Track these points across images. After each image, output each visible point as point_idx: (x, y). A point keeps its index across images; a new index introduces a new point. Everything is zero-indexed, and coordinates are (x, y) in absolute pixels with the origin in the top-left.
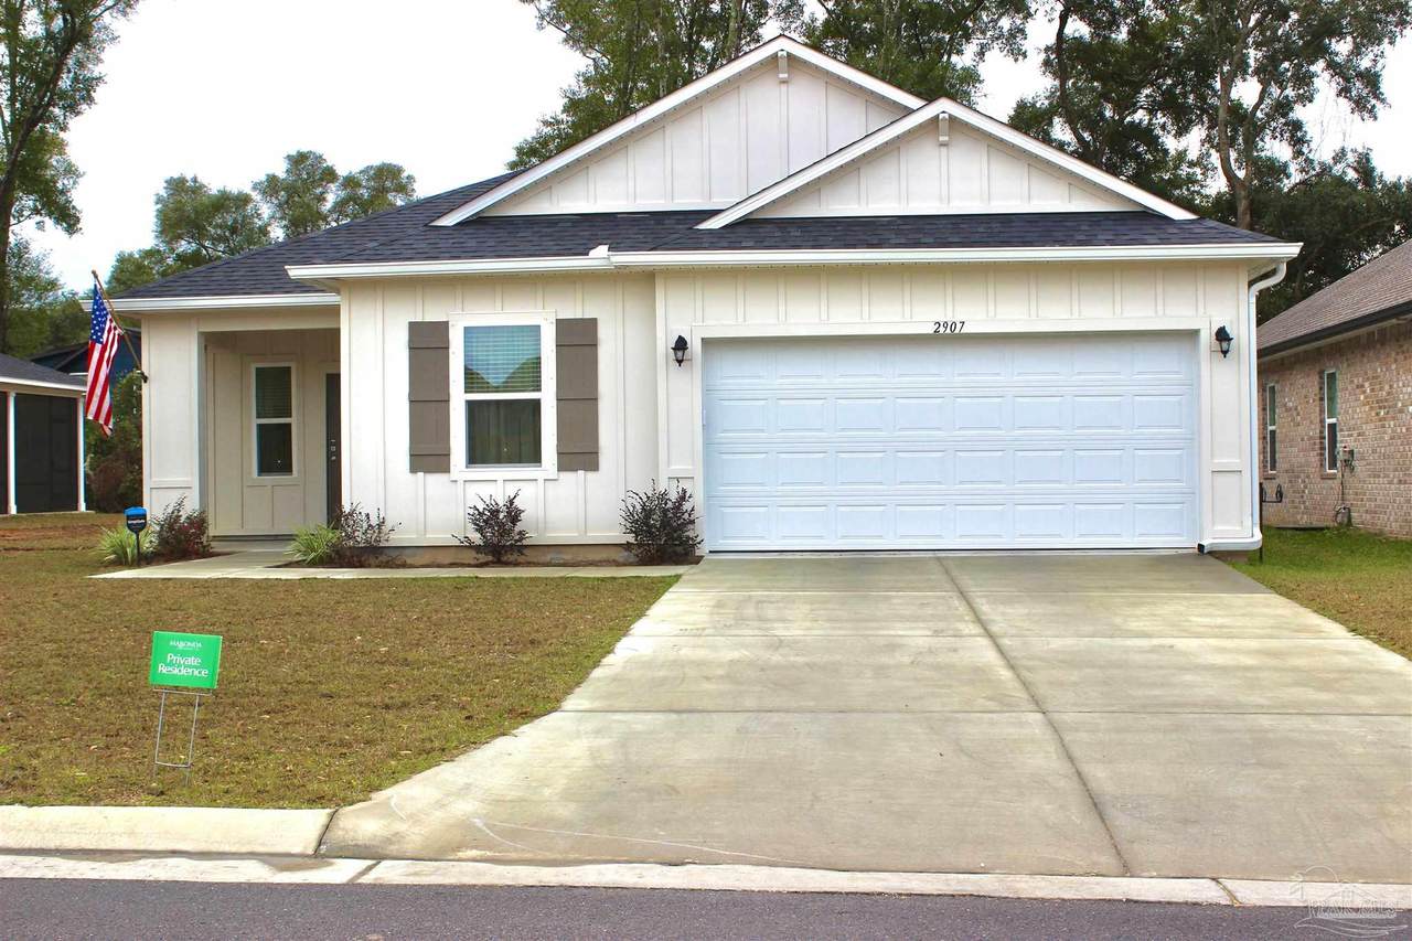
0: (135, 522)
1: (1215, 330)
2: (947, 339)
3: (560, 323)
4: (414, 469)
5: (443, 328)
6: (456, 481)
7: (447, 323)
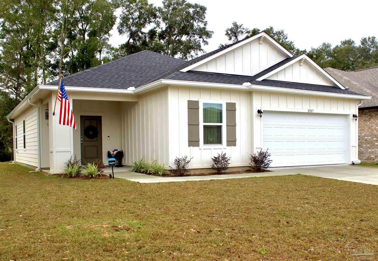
0: (111, 163)
1: (353, 115)
2: (310, 114)
3: (227, 103)
4: (189, 145)
5: (197, 102)
6: (201, 149)
7: (198, 101)
